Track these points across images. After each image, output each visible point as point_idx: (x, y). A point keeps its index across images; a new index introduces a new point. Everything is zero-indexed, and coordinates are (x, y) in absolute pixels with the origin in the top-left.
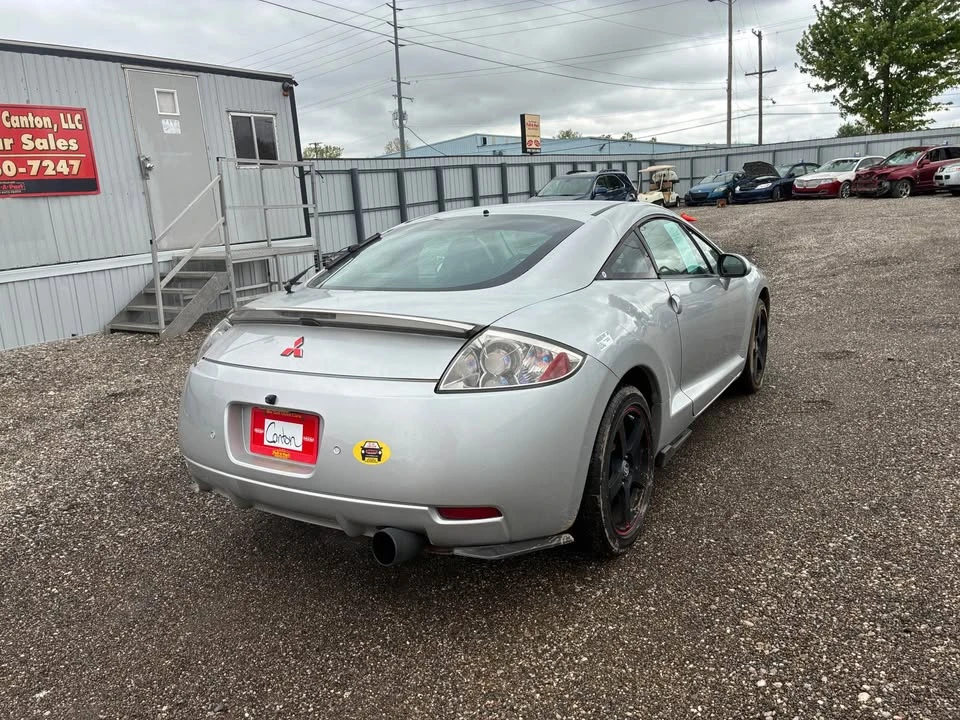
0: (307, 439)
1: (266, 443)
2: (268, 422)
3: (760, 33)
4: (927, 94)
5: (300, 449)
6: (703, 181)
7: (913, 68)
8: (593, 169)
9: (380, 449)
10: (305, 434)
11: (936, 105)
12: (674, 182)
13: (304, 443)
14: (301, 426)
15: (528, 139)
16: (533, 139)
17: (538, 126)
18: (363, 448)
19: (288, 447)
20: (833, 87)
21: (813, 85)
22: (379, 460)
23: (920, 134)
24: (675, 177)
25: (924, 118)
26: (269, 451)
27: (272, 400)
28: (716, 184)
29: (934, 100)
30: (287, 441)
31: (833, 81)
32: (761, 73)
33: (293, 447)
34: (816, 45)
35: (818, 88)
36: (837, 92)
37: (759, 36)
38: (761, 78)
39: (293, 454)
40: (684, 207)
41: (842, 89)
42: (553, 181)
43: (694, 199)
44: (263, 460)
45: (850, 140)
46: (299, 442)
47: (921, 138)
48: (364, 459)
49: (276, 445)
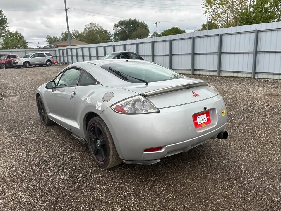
1: (198, 124)
5: (207, 121)
10: (207, 116)
14: (206, 114)
18: (222, 112)
26: (200, 125)
27: (206, 108)
30: (203, 120)
33: (205, 121)
44: (199, 129)
46: (206, 119)
49: (201, 123)
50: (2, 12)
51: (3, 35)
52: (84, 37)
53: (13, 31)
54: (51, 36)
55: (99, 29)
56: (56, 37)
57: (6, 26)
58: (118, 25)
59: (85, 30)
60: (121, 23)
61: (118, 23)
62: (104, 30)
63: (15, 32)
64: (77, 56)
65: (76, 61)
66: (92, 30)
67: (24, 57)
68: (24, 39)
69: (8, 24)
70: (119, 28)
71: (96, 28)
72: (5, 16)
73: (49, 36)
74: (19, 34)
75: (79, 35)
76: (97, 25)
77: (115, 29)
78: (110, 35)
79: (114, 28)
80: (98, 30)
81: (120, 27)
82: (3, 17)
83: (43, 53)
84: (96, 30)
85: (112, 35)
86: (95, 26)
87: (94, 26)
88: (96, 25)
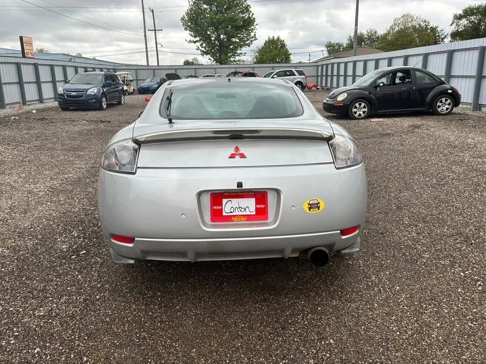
0: (258, 206)
1: (224, 214)
2: (224, 201)
3: (153, 10)
4: (236, 49)
5: (254, 213)
6: (145, 81)
7: (230, 37)
8: (102, 71)
9: (319, 203)
10: (257, 204)
11: (240, 53)
12: (131, 81)
13: (257, 209)
15: (26, 51)
16: (30, 52)
17: (31, 44)
18: (309, 204)
19: (244, 213)
20: (197, 41)
21: (188, 40)
22: (319, 209)
23: (235, 66)
24: (131, 78)
25: (236, 60)
26: (229, 218)
27: (240, 185)
28: (152, 84)
29: (239, 52)
30: (243, 210)
31: (198, 39)
32: (155, 30)
33: (248, 213)
34: (190, 20)
35: (190, 41)
36: (198, 44)
37: (153, 11)
38: (155, 33)
39: (249, 217)
40: (137, 94)
41: (201, 43)
42: (77, 76)
43: (143, 90)
44: (226, 225)
45: (190, 67)
46: (253, 209)
47: (236, 68)
48: (310, 210)
49: (234, 214)
50: (250, 8)
51: (247, 42)
52: (387, 41)
53: (273, 37)
54: (333, 42)
55: (419, 24)
56: (341, 43)
57: (253, 29)
58: (462, 16)
59: (392, 28)
60: (468, 12)
61: (461, 12)
62: (431, 27)
63: (276, 38)
64: (346, 76)
65: (343, 85)
66: (406, 29)
67: (265, 77)
68: (287, 49)
69: (256, 26)
70: (464, 22)
71: (414, 23)
72: (253, 14)
73: (330, 43)
74: (281, 40)
75: (378, 38)
76: (417, 18)
77: (455, 24)
78: (443, 37)
79: (453, 23)
80: (417, 26)
81: (467, 20)
82: (251, 16)
83: (292, 71)
84: (414, 27)
85: (445, 36)
86: (412, 20)
87: (410, 20)
88: (415, 18)
